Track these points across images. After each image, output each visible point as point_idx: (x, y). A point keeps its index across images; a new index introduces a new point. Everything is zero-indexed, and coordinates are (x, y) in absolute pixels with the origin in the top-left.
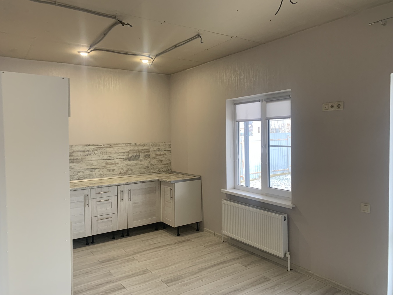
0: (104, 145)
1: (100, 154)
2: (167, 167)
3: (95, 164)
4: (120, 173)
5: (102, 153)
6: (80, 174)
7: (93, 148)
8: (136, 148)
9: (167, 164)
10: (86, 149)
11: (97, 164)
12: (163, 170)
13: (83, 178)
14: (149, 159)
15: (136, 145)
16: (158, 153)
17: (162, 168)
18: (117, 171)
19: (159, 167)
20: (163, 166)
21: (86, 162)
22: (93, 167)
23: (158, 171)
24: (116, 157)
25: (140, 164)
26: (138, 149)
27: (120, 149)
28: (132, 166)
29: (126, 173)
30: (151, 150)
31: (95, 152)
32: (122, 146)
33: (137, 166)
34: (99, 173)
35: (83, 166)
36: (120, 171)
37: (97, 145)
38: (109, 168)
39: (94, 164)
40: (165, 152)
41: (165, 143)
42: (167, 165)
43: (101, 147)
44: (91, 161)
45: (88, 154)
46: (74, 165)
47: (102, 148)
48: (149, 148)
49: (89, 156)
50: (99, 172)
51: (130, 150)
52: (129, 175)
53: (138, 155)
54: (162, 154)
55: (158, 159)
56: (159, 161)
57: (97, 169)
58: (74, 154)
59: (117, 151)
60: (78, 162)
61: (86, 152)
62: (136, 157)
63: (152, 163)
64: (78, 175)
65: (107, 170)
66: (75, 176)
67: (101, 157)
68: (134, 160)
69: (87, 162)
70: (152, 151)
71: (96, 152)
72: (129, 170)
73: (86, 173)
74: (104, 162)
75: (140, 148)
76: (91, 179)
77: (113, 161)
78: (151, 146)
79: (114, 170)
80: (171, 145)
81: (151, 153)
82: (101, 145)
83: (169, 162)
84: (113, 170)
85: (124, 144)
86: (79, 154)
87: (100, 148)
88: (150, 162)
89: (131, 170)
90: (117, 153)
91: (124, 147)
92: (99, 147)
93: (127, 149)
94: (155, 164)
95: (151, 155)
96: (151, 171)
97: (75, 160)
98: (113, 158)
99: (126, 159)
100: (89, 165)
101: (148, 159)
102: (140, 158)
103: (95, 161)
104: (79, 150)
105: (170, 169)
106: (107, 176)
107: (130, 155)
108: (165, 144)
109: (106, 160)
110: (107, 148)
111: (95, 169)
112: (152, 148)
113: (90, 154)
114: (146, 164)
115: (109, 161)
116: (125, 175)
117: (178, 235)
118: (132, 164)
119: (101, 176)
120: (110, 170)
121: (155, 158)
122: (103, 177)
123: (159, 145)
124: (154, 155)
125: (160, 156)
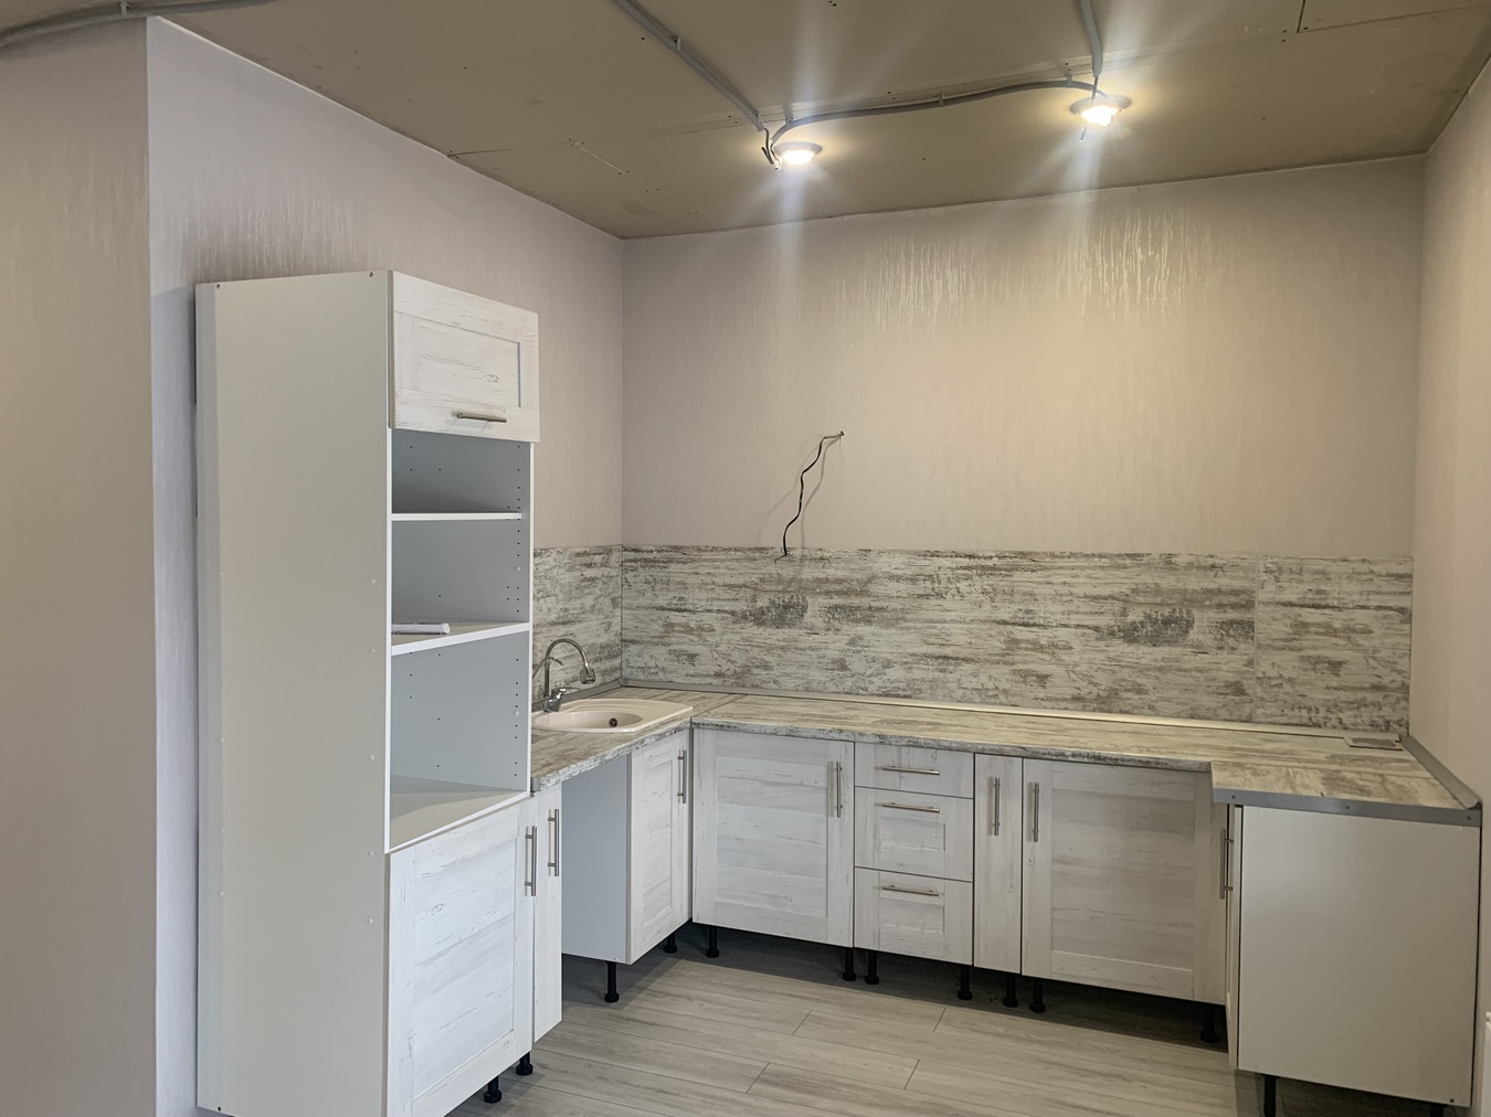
0: (999, 558)
1: (982, 597)
2: (1377, 705)
3: (959, 638)
4: (1076, 699)
5: (992, 594)
6: (895, 673)
7: (954, 566)
8: (1168, 581)
9: (1376, 688)
10: (918, 571)
11: (964, 639)
12: (1345, 721)
13: (904, 690)
14: (1245, 648)
15: (1169, 562)
16: (1312, 616)
17: (1334, 706)
18: (1061, 685)
19: (1317, 696)
20: (1343, 696)
21: (919, 625)
22: (948, 651)
23: (1305, 721)
24: (1059, 617)
25: (1186, 666)
26: (1181, 585)
27: (1081, 580)
28: (1144, 670)
29: (1106, 702)
30: (1261, 596)
31: (958, 585)
32: (1094, 568)
33: (1170, 676)
34: (974, 680)
35: (910, 642)
36: (1077, 685)
37: (970, 557)
38: (1022, 667)
39: (953, 640)
41: (1364, 560)
43: (990, 563)
44: (940, 622)
45: (929, 591)
46: (873, 634)
47: (994, 568)
48: (1247, 584)
49: (933, 601)
50: (975, 675)
51: (1133, 591)
52: (1126, 713)
53: (1182, 619)
54: (1338, 625)
55: (1310, 653)
56: (1315, 661)
57: (966, 660)
58: (872, 588)
59: (1064, 590)
60: (888, 624)
61: (922, 584)
62: (1168, 627)
63: (1264, 667)
64: (885, 677)
65: (1014, 672)
66: (872, 679)
67: (986, 611)
68: (1154, 640)
69: (926, 625)
70: (1267, 604)
71: (963, 585)
72: (1127, 690)
73: (917, 674)
74: (1000, 633)
75: (1194, 583)
76: (938, 700)
77: (1044, 637)
78: (1264, 577)
79: (1046, 676)
80: (1411, 576)
81: (1260, 614)
82: (987, 554)
83: (1389, 678)
84: (1042, 679)
85: (1100, 556)
86: (893, 587)
87: (983, 568)
88: (1250, 663)
89: (1140, 690)
90: (1065, 599)
91: (1099, 573)
92: (978, 565)
93: (1122, 583)
95: (1258, 626)
96: (1260, 711)
97: (876, 614)
98: (1042, 622)
99: (1112, 634)
100: (933, 640)
101: (1242, 646)
102: (1193, 635)
103: (960, 626)
104: (893, 572)
105: (1399, 723)
106: (1014, 700)
107: (1135, 616)
108: (1364, 568)
109: (1009, 628)
110: (1017, 570)
111: (957, 659)
112: (1271, 587)
113: (938, 594)
114: (1225, 668)
115: (1021, 633)
116: (1102, 711)
118: (1142, 661)
119: (985, 695)
120: (1025, 676)
121: (1287, 644)
122: (992, 700)
123: (1323, 573)
124: (1286, 629)
125: (1327, 634)
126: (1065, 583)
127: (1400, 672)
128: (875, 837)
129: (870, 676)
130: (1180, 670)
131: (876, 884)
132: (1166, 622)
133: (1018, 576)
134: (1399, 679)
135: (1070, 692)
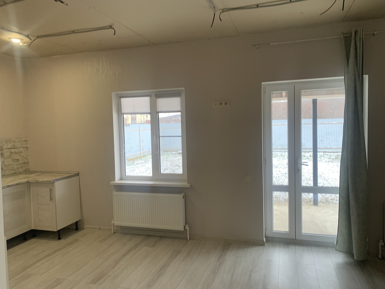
2: (24, 167)
9: (24, 163)
12: (20, 171)
16: (13, 150)
17: (18, 168)
19: (15, 167)
20: (19, 166)
23: (14, 173)
30: (5, 147)
40: (21, 149)
41: (20, 138)
42: (23, 165)
54: (17, 152)
55: (13, 158)
56: (14, 160)
70: (5, 149)
78: (4, 143)
80: (27, 141)
81: (5, 151)
83: (26, 161)
88: (3, 162)
94: (11, 165)
95: (4, 154)
96: (6, 173)
105: (28, 169)
112: (6, 145)
117: (59, 238)
121: (9, 157)
123: (14, 141)
124: (9, 154)
125: (16, 154)
127: (27, 159)
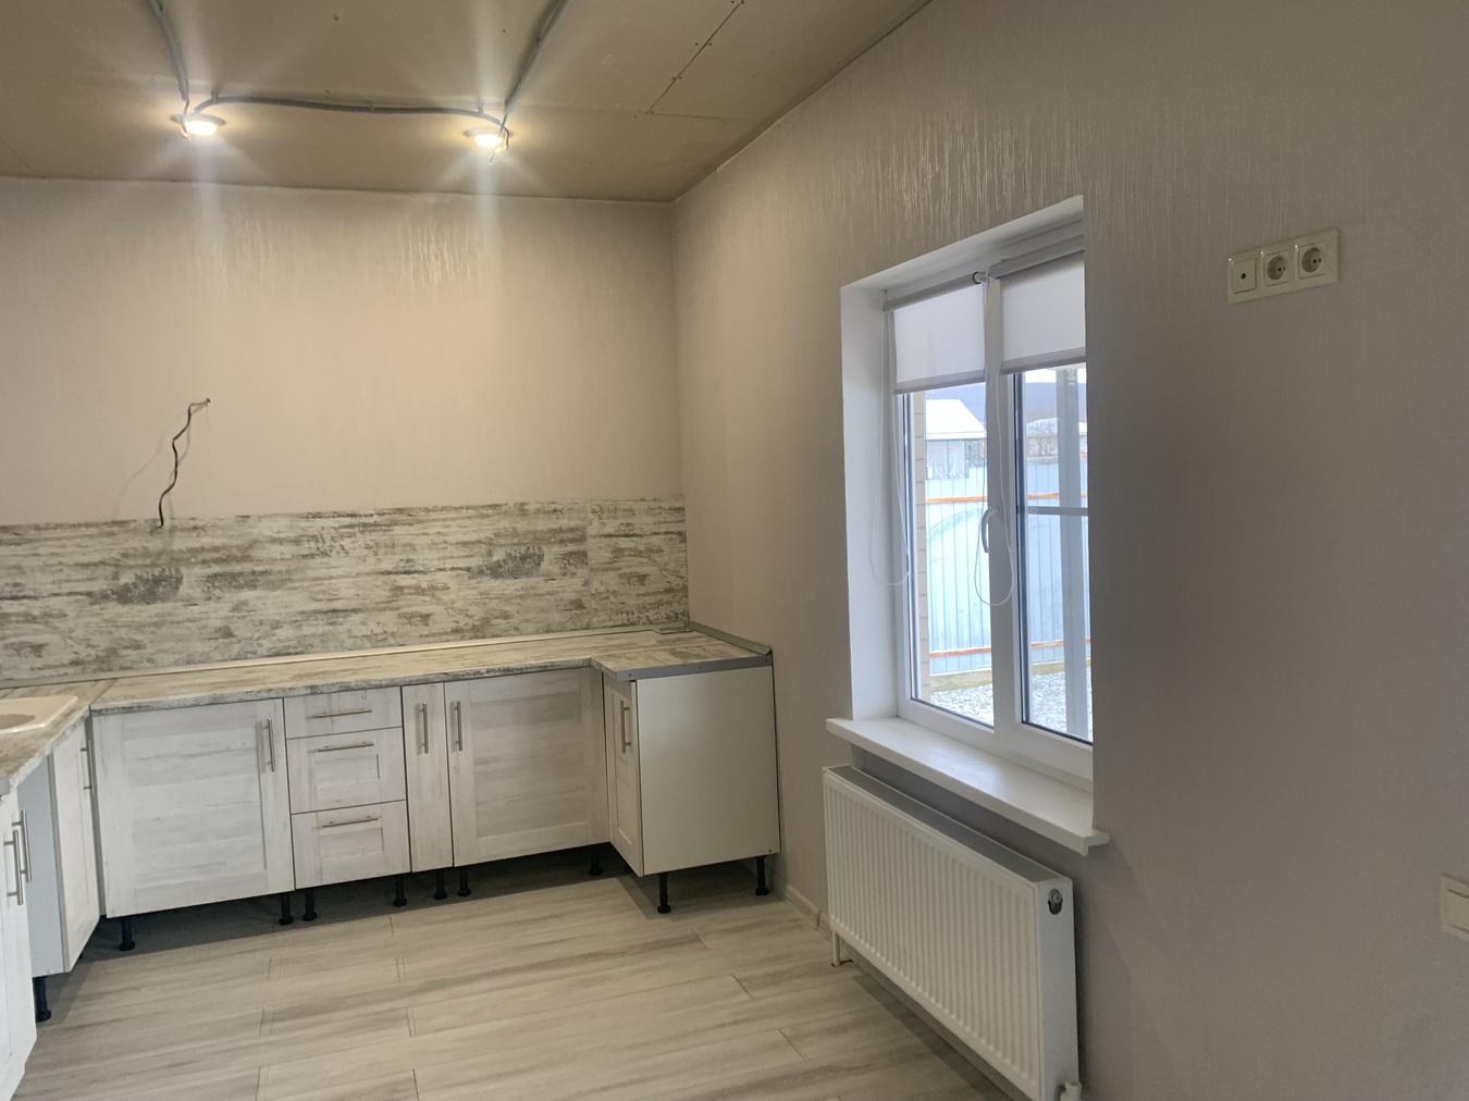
0: (379, 515)
1: (365, 552)
2: (670, 603)
3: (346, 593)
4: (456, 631)
5: (374, 549)
6: (285, 633)
7: (337, 526)
8: (522, 525)
9: (668, 591)
10: (302, 533)
11: (352, 592)
12: (651, 618)
13: (295, 647)
14: (582, 572)
15: (521, 509)
16: (625, 543)
17: (643, 608)
18: (442, 620)
19: (632, 603)
20: (648, 599)
21: (305, 584)
22: (337, 605)
23: (625, 622)
24: (436, 563)
25: (540, 592)
26: (531, 528)
27: (452, 529)
28: (508, 599)
29: (478, 631)
30: (591, 531)
31: (342, 543)
32: (463, 518)
33: (528, 601)
34: (364, 628)
35: (298, 601)
36: (455, 619)
37: (353, 516)
38: (407, 610)
39: (342, 593)
40: (656, 541)
41: (655, 500)
42: (666, 598)
43: (371, 520)
44: (327, 579)
45: (314, 551)
46: (259, 598)
47: (376, 524)
48: (580, 523)
49: (318, 560)
50: (363, 623)
51: (496, 535)
52: (497, 636)
53: (535, 554)
54: (642, 548)
55: (625, 570)
56: (629, 577)
57: (355, 611)
58: (254, 553)
59: (440, 539)
60: (273, 586)
61: (306, 545)
62: (524, 563)
63: (596, 586)
64: (274, 638)
65: (400, 616)
66: (261, 642)
67: (371, 564)
68: (515, 574)
69: (313, 583)
70: (594, 537)
71: (347, 543)
72: (497, 617)
73: (307, 630)
74: (385, 583)
75: (543, 525)
76: (329, 651)
77: (424, 581)
78: (591, 516)
79: (428, 615)
80: (683, 509)
81: (591, 545)
82: (368, 512)
83: (676, 582)
84: (425, 618)
85: (467, 508)
86: (276, 551)
87: (365, 525)
88: (586, 583)
89: (506, 616)
90: (440, 546)
91: (469, 522)
92: (359, 524)
93: (486, 529)
94: (614, 593)
95: (590, 554)
96: (595, 619)
97: (260, 578)
98: (421, 568)
99: (481, 572)
100: (321, 596)
101: (579, 571)
102: (545, 566)
103: (346, 580)
104: (276, 535)
105: (683, 614)
106: (401, 641)
107: (499, 556)
108: (654, 505)
109: (393, 577)
110: (396, 525)
111: (346, 611)
112: (596, 523)
113: (322, 553)
114: (569, 589)
115: (404, 580)
116: (477, 637)
117: (664, 909)
118: (507, 592)
119: (375, 640)
120: (410, 617)
121: (610, 566)
122: (382, 643)
123: (630, 510)
124: (607, 555)
125: (636, 555)
126: (439, 533)
127: (681, 577)
128: (310, 783)
129: (258, 639)
130: (536, 595)
131: (315, 824)
132: (523, 558)
133: (398, 530)
134: (681, 582)
135: (449, 626)
